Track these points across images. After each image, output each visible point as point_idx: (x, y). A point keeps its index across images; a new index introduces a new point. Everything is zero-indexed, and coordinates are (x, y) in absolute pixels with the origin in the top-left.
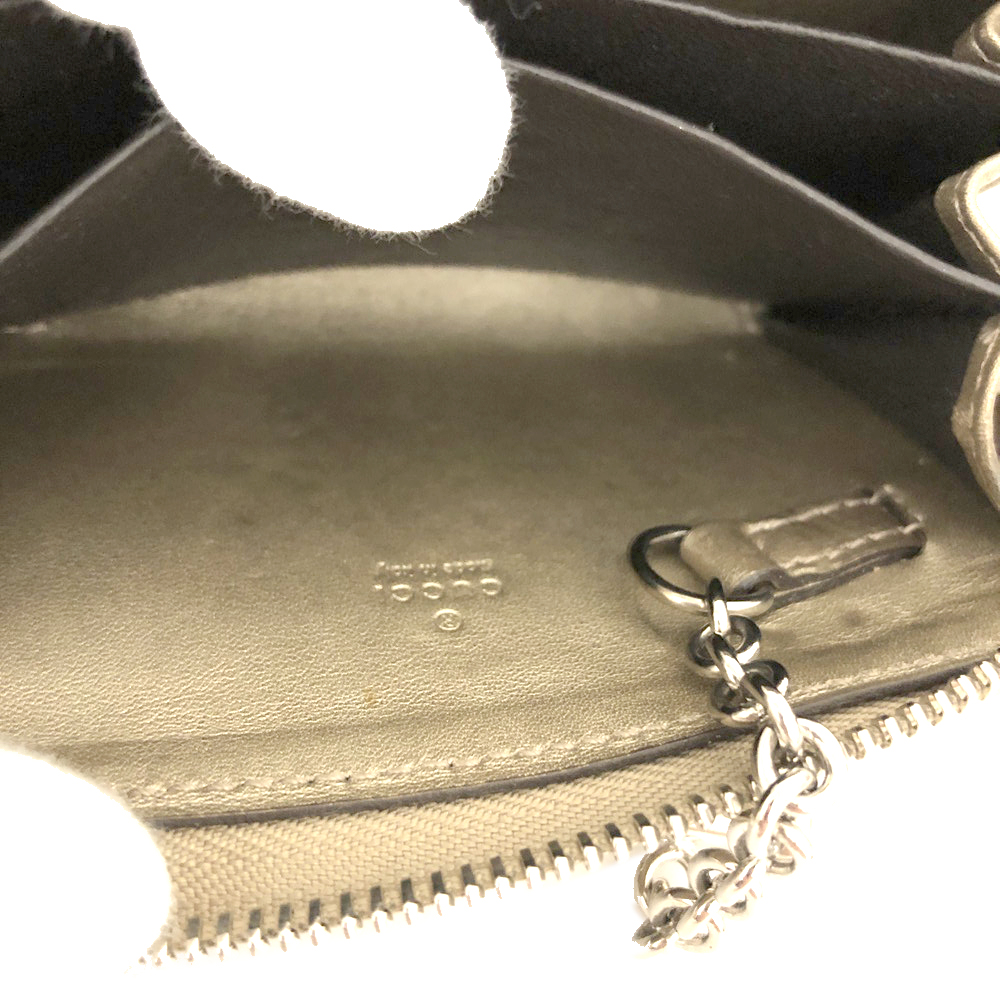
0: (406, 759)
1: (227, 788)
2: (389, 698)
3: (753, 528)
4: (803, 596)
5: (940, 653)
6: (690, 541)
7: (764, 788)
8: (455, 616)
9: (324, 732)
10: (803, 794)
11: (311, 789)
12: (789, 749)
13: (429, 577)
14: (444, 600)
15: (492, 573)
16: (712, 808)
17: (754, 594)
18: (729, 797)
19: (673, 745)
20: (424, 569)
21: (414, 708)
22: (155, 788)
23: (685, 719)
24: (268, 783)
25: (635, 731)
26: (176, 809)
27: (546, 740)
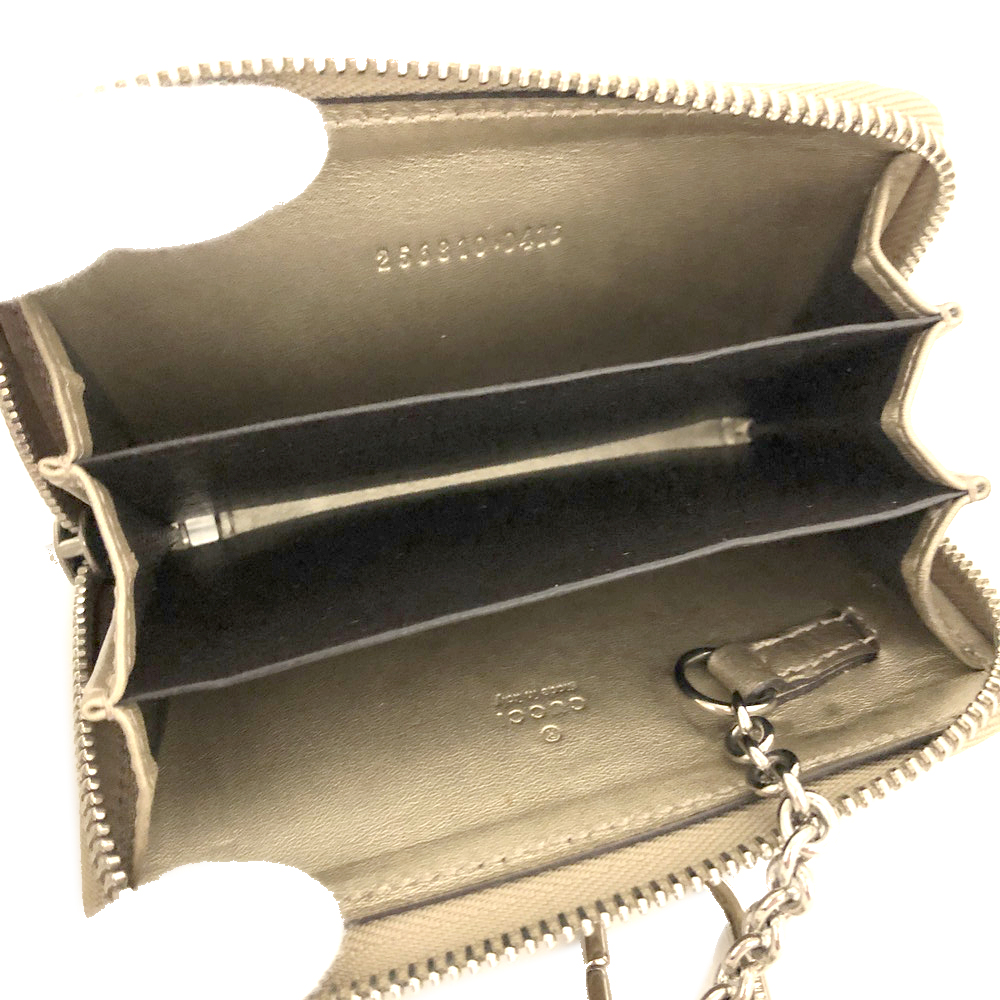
0: (539, 839)
1: (429, 879)
2: (521, 797)
3: (758, 646)
4: (796, 695)
5: (890, 733)
6: (714, 660)
7: (786, 839)
8: (556, 730)
9: (483, 829)
10: (810, 841)
11: (481, 871)
12: (800, 813)
13: (532, 701)
14: (545, 718)
15: (575, 692)
16: (754, 854)
17: (762, 699)
18: (764, 846)
19: (717, 809)
20: (528, 695)
21: (539, 803)
22: (384, 887)
23: (723, 791)
24: (454, 870)
25: (690, 801)
26: (400, 900)
27: (629, 814)
